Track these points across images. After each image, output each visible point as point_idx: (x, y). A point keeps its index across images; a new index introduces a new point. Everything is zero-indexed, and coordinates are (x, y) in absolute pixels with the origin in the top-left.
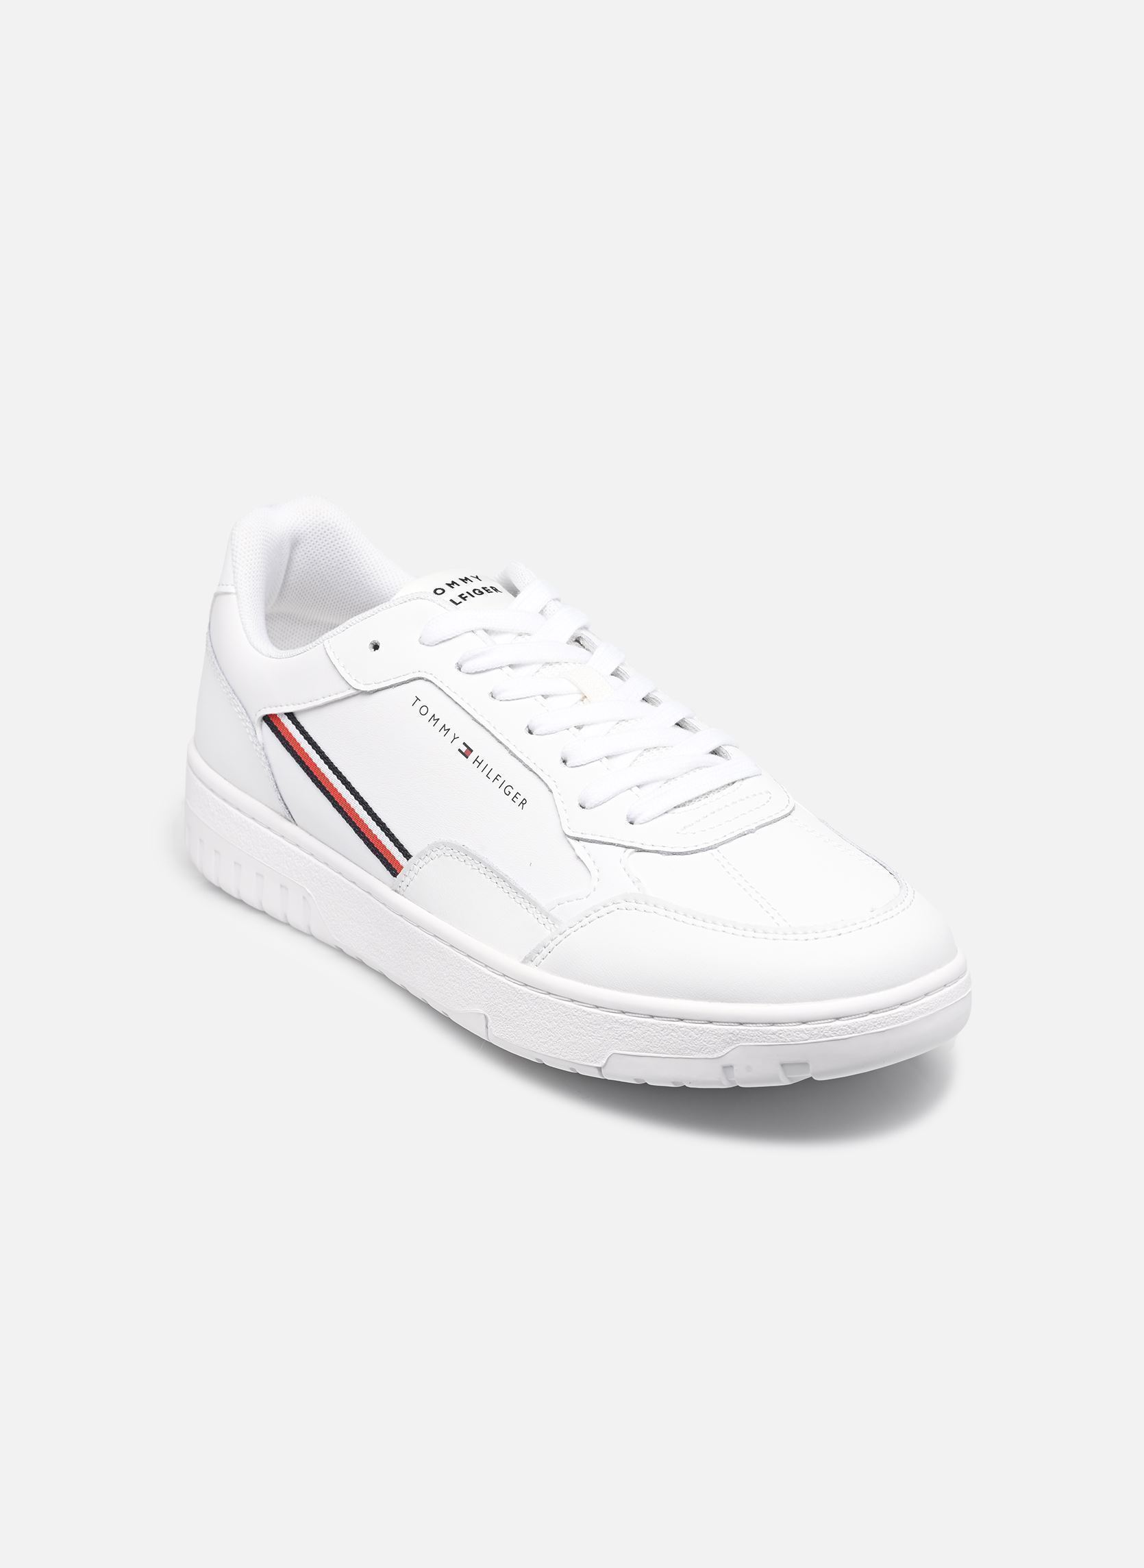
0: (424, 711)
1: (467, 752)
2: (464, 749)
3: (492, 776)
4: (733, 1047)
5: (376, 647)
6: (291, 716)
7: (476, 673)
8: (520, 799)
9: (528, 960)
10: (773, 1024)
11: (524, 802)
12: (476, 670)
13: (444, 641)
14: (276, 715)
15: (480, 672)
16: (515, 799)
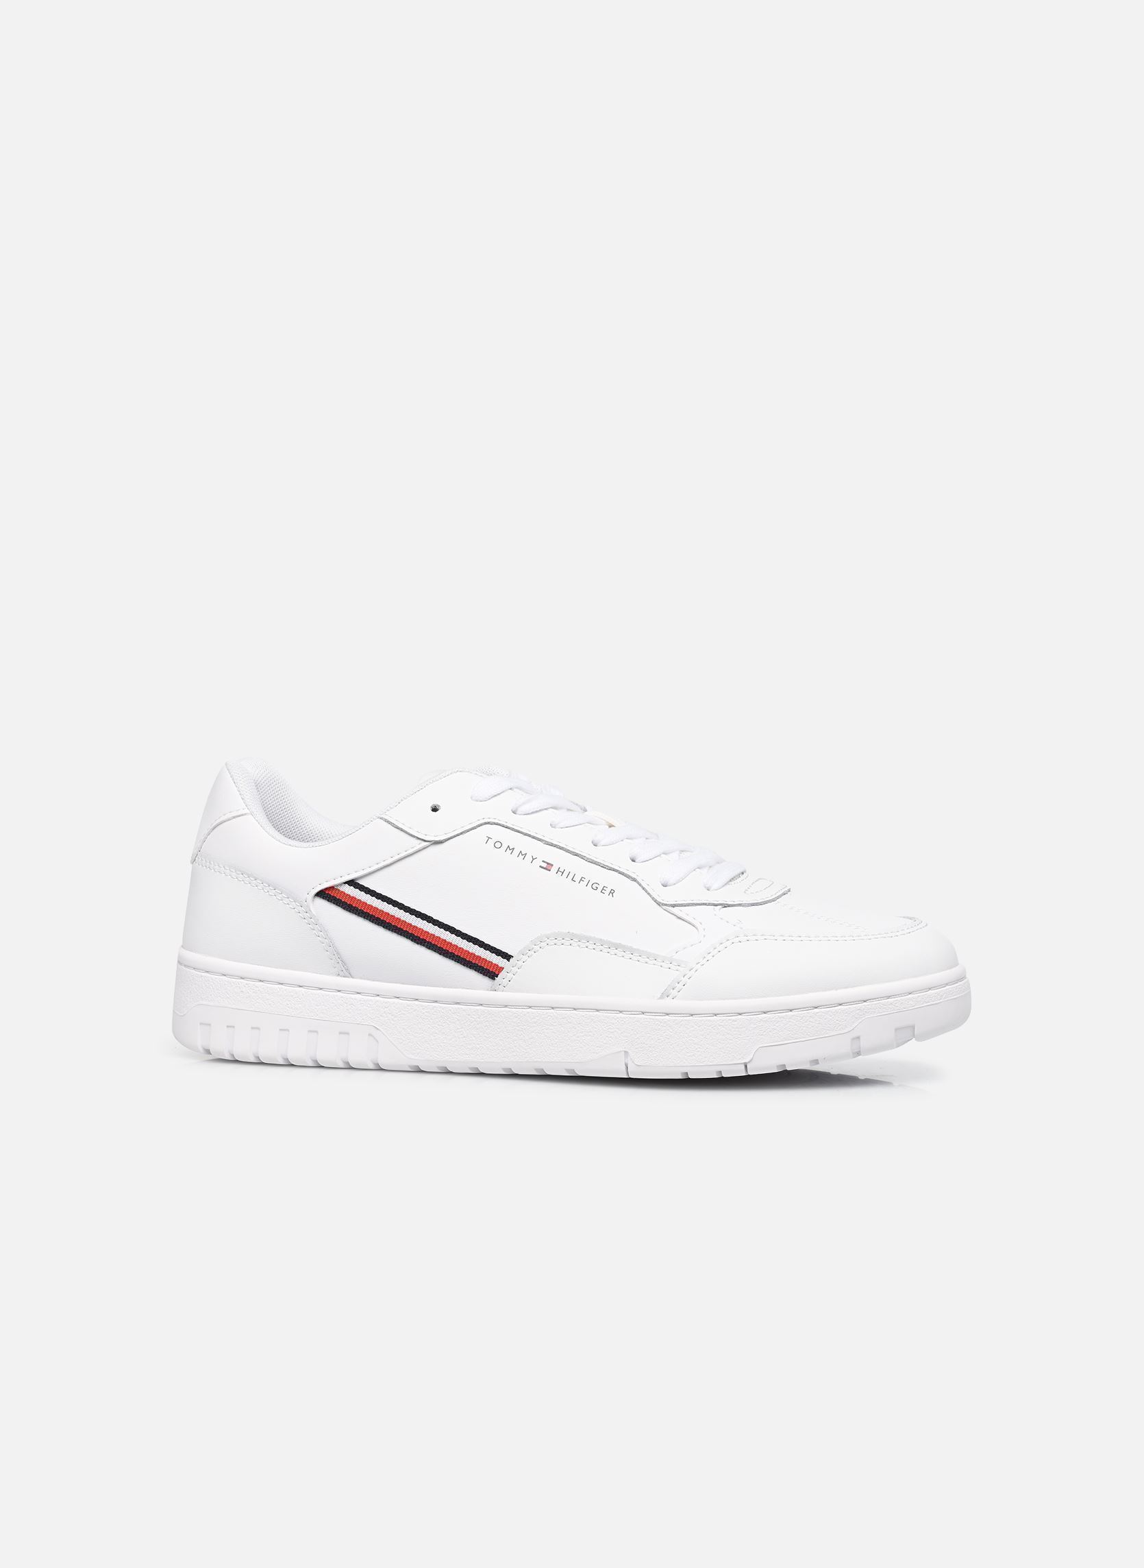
0: (498, 845)
1: (548, 867)
2: (544, 865)
3: (577, 879)
4: (860, 1020)
5: (435, 809)
6: (352, 883)
7: (533, 813)
8: (608, 890)
9: (665, 995)
10: (889, 997)
11: (612, 892)
12: (532, 811)
13: (496, 796)
14: (332, 888)
15: (537, 812)
16: (603, 891)
